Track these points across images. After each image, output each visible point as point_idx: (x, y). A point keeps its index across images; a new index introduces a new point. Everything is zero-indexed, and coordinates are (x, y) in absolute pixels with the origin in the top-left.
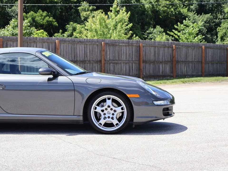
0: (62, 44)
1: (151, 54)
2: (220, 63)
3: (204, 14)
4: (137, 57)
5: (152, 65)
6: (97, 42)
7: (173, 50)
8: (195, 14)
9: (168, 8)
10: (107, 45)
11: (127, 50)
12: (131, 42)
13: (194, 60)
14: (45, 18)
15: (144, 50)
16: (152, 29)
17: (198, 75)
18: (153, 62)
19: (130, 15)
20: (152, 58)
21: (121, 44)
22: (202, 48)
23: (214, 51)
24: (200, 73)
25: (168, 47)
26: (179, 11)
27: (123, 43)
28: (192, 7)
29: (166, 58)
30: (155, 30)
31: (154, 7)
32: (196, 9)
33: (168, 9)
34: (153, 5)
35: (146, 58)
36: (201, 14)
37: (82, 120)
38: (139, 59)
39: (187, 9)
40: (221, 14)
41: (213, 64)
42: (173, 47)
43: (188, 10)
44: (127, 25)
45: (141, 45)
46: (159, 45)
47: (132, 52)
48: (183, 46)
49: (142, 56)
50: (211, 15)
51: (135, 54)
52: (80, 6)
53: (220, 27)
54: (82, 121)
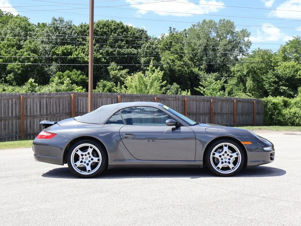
0: (122, 99)
1: (193, 107)
2: (248, 115)
3: (212, 73)
4: (182, 110)
5: (194, 117)
6: (151, 97)
7: (211, 104)
8: (204, 73)
9: (183, 67)
10: (159, 99)
11: (175, 104)
12: (177, 97)
13: (227, 112)
14: (79, 76)
15: (188, 104)
16: (170, 86)
17: (232, 125)
18: (195, 114)
19: (163, 73)
20: (194, 110)
21: (169, 99)
22: (234, 102)
23: (243, 104)
24: (232, 124)
25: (207, 101)
26: (191, 70)
27: (171, 98)
28: (201, 67)
29: (205, 110)
30: (172, 87)
31: (171, 67)
32: (205, 68)
33: (183, 69)
34: (170, 65)
35: (190, 110)
36: (210, 73)
37: (202, 164)
38: (184, 111)
39: (198, 68)
40: (226, 73)
41: (242, 115)
42: (211, 101)
43: (199, 70)
44: (162, 82)
45: (185, 99)
46: (199, 99)
47: (179, 106)
48: (219, 100)
49: (187, 109)
50: (218, 74)
51: (181, 108)
52: (109, 66)
53: (227, 83)
54: (202, 166)
